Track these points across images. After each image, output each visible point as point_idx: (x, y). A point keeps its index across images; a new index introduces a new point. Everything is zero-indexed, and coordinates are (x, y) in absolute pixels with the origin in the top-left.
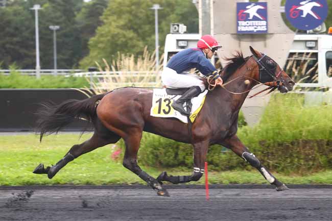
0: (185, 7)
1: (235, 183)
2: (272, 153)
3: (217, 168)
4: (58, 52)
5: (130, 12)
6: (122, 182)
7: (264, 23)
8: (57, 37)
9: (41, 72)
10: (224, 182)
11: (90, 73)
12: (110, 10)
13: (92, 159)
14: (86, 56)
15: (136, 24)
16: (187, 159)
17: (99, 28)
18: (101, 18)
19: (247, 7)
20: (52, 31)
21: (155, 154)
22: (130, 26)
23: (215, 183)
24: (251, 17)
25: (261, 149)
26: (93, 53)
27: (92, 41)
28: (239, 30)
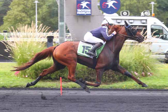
0: (50, 2)
1: (75, 87)
2: (93, 73)
3: (66, 80)
5: (24, 4)
6: (20, 87)
7: (90, 10)
10: (69, 87)
12: (14, 3)
13: (6, 75)
14: (2, 25)
15: (26, 10)
16: (52, 76)
17: (8, 11)
18: (10, 7)
19: (82, 3)
21: (36, 73)
22: (24, 11)
23: (65, 88)
24: (83, 8)
25: (88, 71)
26: (5, 24)
27: (5, 18)
28: (78, 13)
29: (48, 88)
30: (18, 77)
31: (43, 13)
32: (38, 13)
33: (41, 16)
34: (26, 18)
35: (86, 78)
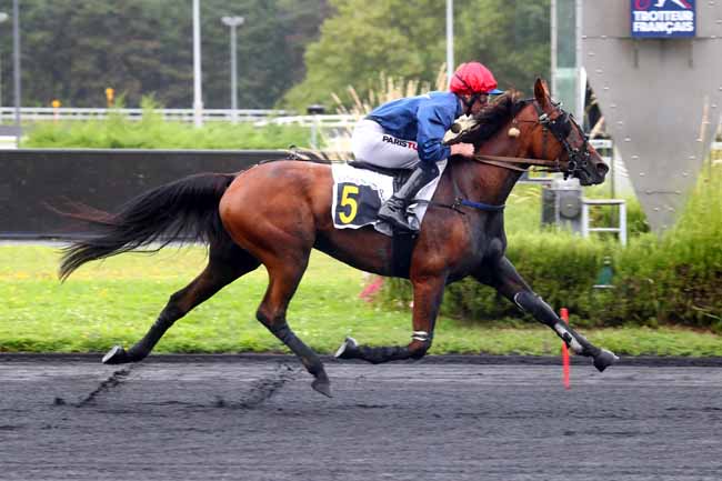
1: (626, 353)
2: (703, 291)
3: (586, 322)
4: (241, 74)
7: (688, 15)
8: (240, 41)
9: (204, 115)
11: (309, 117)
13: (321, 299)
14: (299, 82)
15: (406, 15)
17: (327, 23)
20: (227, 29)
22: (395, 21)
24: (660, 3)
25: (680, 283)
26: (314, 76)
27: (312, 50)
28: (635, 30)
29: (507, 355)
30: (375, 306)
31: (479, 30)
32: (458, 31)
33: (472, 43)
34: (401, 53)
35: (673, 310)
